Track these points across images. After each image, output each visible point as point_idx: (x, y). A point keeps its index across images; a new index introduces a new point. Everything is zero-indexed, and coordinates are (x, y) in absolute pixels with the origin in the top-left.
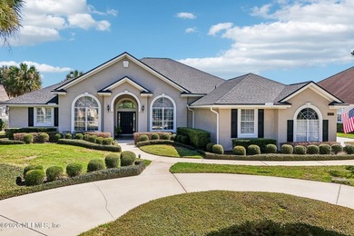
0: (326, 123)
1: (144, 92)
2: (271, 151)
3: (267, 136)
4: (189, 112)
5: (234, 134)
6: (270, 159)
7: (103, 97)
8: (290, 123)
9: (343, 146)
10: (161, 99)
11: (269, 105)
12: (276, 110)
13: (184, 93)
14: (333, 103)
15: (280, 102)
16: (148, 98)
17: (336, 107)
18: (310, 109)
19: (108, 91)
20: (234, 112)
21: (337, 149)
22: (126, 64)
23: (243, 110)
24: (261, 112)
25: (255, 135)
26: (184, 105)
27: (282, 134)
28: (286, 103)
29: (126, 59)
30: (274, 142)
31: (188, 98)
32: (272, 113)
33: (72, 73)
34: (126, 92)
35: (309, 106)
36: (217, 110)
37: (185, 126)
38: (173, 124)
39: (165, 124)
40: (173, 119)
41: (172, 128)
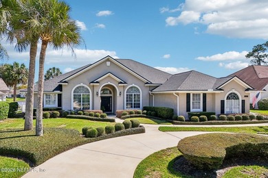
0: (243, 102)
1: (121, 83)
2: (214, 119)
3: (208, 110)
4: (150, 96)
5: (188, 109)
6: (215, 124)
7: (93, 86)
8: (223, 102)
9: (256, 116)
10: (132, 87)
11: (210, 91)
12: (214, 94)
13: (147, 83)
14: (248, 90)
15: (217, 89)
16: (124, 86)
17: (249, 92)
18: (234, 93)
19: (97, 82)
20: (188, 95)
21: (252, 117)
22: (108, 64)
23: (193, 94)
24: (205, 95)
25: (201, 110)
26: (147, 91)
27: (218, 109)
28: (220, 90)
29: (108, 60)
30: (214, 114)
31: (150, 86)
32: (211, 96)
33: (50, 69)
34: (109, 83)
35: (234, 91)
36: (178, 94)
37: (148, 106)
38: (139, 104)
39: (135, 104)
40: (139, 101)
41: (139, 107)
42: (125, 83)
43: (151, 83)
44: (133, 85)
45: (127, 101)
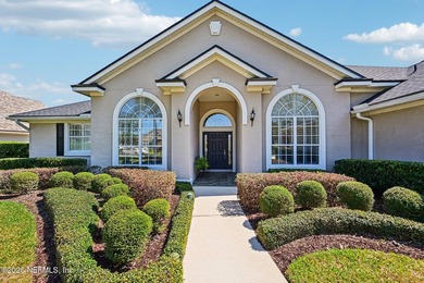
1: (254, 78)
10: (291, 98)
16: (263, 93)
19: (178, 79)
26: (341, 108)
29: (214, 18)
31: (351, 94)
34: (216, 84)
37: (347, 156)
38: (316, 150)
39: (300, 151)
40: (316, 140)
41: (316, 160)
42: (269, 78)
43: (362, 79)
44: (296, 88)
45: (274, 140)
